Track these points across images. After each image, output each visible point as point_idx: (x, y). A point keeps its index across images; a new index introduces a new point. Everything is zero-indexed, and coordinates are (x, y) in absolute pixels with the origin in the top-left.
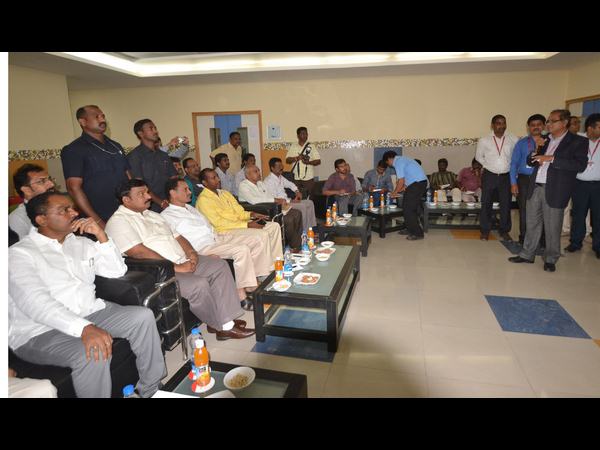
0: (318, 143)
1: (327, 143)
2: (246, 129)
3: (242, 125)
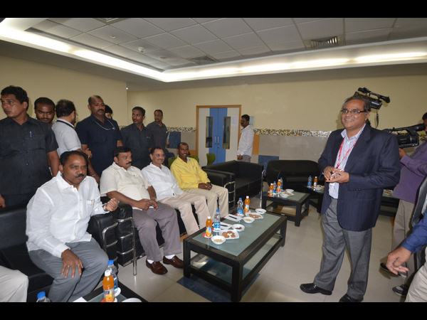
0: (281, 131)
1: (288, 131)
2: (230, 118)
3: (228, 116)
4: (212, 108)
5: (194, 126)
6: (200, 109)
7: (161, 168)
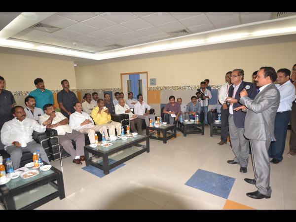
0: (173, 87)
1: (177, 87)
3: (140, 79)
4: (131, 75)
5: (120, 87)
6: (123, 76)
7: (81, 113)
